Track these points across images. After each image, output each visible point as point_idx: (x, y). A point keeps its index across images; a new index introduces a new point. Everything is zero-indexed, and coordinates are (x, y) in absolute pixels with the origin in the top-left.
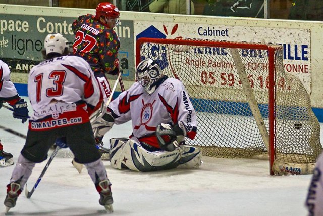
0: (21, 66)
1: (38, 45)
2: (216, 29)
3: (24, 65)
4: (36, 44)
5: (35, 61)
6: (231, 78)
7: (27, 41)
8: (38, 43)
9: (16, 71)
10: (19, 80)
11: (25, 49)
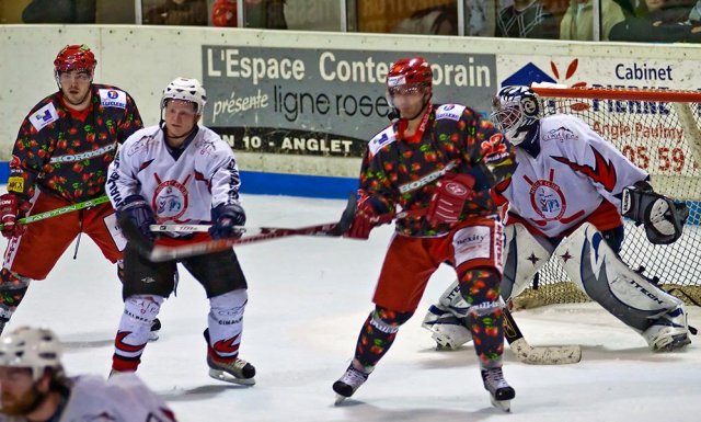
0: (292, 142)
1: (322, 102)
2: (648, 67)
3: (296, 140)
4: (318, 102)
5: (317, 133)
6: (678, 155)
7: (302, 97)
8: (322, 99)
9: (282, 152)
10: (288, 167)
11: (299, 110)
